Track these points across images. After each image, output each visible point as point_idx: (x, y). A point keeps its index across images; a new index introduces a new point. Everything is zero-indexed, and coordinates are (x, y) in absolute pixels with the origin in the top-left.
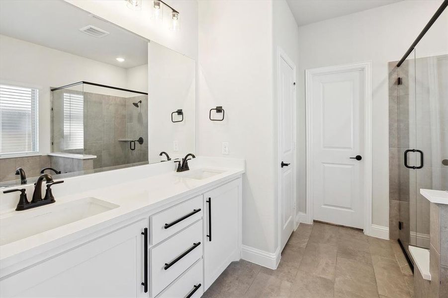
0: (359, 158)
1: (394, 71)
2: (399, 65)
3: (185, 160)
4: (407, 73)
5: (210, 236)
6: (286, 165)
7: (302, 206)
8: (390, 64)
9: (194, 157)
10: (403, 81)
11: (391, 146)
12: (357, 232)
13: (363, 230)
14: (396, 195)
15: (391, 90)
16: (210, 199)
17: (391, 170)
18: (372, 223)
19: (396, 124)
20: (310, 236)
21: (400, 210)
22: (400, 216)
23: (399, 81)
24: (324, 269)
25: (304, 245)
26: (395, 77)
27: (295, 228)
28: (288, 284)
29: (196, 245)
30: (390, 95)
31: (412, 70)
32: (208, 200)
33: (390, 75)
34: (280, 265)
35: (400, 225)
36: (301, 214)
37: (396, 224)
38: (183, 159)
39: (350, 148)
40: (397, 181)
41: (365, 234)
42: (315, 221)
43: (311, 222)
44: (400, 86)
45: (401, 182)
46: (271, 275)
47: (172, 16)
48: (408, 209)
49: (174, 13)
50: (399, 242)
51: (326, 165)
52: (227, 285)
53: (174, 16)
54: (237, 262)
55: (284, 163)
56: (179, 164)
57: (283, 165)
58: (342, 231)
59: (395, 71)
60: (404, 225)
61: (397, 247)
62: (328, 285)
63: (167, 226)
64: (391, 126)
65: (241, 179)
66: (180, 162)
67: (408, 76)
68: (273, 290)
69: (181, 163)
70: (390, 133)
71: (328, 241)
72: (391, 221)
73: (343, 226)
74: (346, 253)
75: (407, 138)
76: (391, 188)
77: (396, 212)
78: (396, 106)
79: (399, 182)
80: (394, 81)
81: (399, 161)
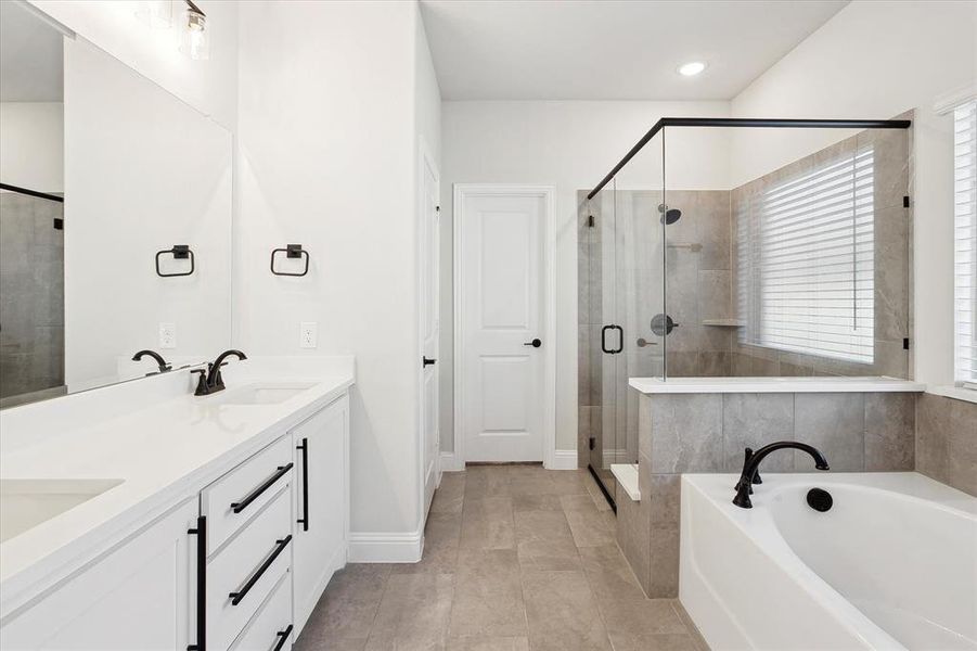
0: (537, 343)
1: (584, 204)
2: (590, 197)
3: (215, 368)
4: (599, 209)
5: (305, 521)
6: (432, 362)
7: (447, 441)
8: (580, 192)
9: (242, 356)
10: (596, 221)
11: (580, 321)
12: (533, 468)
13: (542, 463)
14: (587, 399)
15: (581, 234)
16: (305, 441)
17: (580, 359)
18: (556, 449)
19: (587, 287)
20: (465, 492)
21: (591, 421)
22: (591, 429)
23: (591, 222)
24: (497, 537)
25: (458, 508)
26: (586, 214)
27: (438, 482)
28: (447, 578)
29: (282, 544)
30: (579, 243)
31: (605, 206)
32: (302, 445)
33: (580, 209)
34: (426, 552)
35: (592, 443)
36: (444, 454)
37: (586, 443)
38: (210, 365)
39: (524, 327)
40: (587, 376)
41: (545, 467)
42: (468, 464)
43: (461, 467)
44: (592, 229)
46: (413, 572)
47: (188, 20)
48: (601, 415)
49: (194, 14)
50: (590, 469)
51: (486, 359)
52: (332, 619)
53: (193, 20)
54: (341, 570)
55: (427, 358)
56: (202, 377)
57: (427, 362)
58: (514, 471)
60: (596, 441)
61: (589, 477)
62: (508, 557)
63: (238, 508)
64: (580, 290)
65: (348, 396)
66: (203, 371)
67: (600, 214)
68: (423, 596)
69: (207, 374)
71: (496, 492)
72: (580, 439)
73: (513, 463)
74: (524, 502)
75: (600, 308)
76: (580, 387)
77: (586, 424)
78: (587, 259)
79: (591, 377)
80: (584, 220)
81: (590, 345)
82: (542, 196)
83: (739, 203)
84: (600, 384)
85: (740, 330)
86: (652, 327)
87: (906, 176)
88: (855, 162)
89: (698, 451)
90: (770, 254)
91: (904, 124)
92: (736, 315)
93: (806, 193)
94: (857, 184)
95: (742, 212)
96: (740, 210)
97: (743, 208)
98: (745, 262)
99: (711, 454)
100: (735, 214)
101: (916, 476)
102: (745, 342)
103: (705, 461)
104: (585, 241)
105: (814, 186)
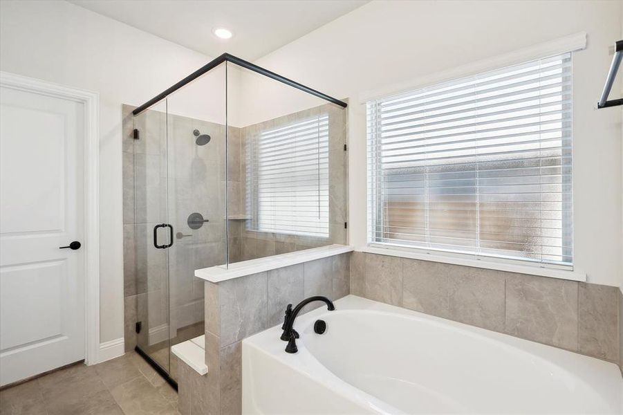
0: (75, 246)
2: (135, 113)
8: (124, 107)
10: (140, 135)
11: (125, 222)
12: (74, 369)
13: (83, 361)
14: (133, 289)
15: (125, 143)
17: (125, 256)
18: (100, 342)
19: (132, 191)
21: (137, 307)
22: (137, 315)
23: (136, 134)
26: (130, 127)
30: (124, 152)
31: (148, 122)
33: (125, 122)
35: (138, 327)
37: (132, 328)
39: (58, 231)
41: (89, 365)
44: (137, 142)
45: (139, 268)
50: (138, 350)
59: (130, 119)
60: (143, 324)
61: (138, 359)
64: (125, 195)
67: (144, 128)
70: (124, 204)
75: (144, 210)
76: (125, 281)
77: (132, 312)
78: (131, 166)
79: (136, 270)
80: (129, 131)
81: (136, 241)
82: (82, 102)
83: (247, 137)
84: (145, 274)
85: (247, 221)
86: (189, 223)
87: (345, 133)
88: (319, 121)
89: (252, 318)
90: (263, 173)
91: (344, 105)
92: (244, 212)
93: (290, 136)
94: (321, 135)
95: (248, 143)
96: (247, 142)
97: (249, 141)
98: (249, 177)
99: (260, 318)
100: (244, 145)
101: (351, 297)
102: (249, 229)
103: (257, 324)
104: (130, 150)
105: (295, 132)
